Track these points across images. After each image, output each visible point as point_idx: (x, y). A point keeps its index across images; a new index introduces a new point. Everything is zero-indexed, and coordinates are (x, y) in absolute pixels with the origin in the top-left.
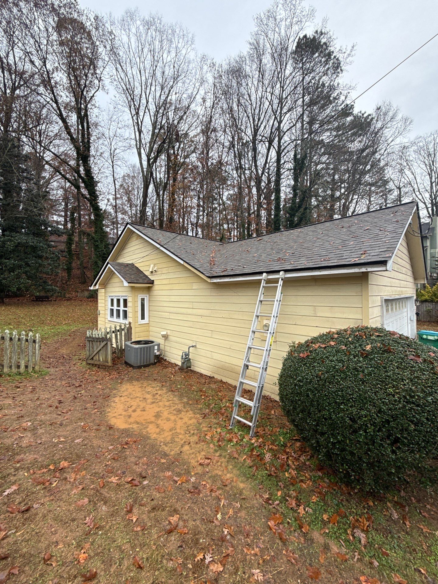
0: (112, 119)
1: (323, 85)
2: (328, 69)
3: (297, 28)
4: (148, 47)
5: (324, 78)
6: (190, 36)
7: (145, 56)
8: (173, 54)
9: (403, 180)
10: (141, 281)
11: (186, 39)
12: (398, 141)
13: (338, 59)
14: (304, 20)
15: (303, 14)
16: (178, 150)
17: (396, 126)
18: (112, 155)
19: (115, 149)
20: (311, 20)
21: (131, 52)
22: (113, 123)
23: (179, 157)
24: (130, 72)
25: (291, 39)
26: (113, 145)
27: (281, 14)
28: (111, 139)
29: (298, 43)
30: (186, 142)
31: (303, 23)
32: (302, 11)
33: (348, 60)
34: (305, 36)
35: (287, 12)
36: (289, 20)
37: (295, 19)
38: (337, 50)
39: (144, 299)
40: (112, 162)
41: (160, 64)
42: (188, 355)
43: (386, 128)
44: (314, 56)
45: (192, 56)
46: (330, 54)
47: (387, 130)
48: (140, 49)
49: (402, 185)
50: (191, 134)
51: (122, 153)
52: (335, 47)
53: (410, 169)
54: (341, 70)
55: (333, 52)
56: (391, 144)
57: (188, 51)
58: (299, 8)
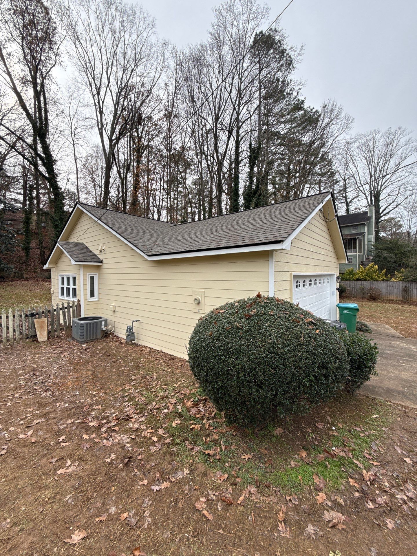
0: (72, 97)
1: (278, 80)
2: (282, 65)
3: (253, 24)
4: (109, 26)
5: (278, 73)
6: (151, 19)
7: (105, 35)
8: (134, 36)
9: (348, 172)
10: (89, 259)
11: (146, 22)
12: (342, 137)
13: (290, 57)
14: (259, 17)
15: (259, 11)
16: (142, 133)
17: (340, 123)
18: (73, 134)
19: (77, 128)
20: (266, 17)
21: (91, 30)
22: (73, 101)
23: (143, 139)
24: (91, 50)
25: (249, 34)
26: (73, 123)
27: (238, 8)
28: (72, 117)
29: (255, 38)
30: (149, 125)
31: (259, 20)
32: (258, 8)
33: (298, 58)
34: (261, 32)
35: (244, 7)
36: (246, 15)
37: (251, 16)
38: (289, 48)
39: (93, 277)
40: (73, 141)
41: (121, 45)
42: (132, 329)
43: (332, 124)
44: (270, 52)
45: (153, 39)
46: (283, 52)
47: (333, 126)
48: (100, 27)
49: (346, 177)
50: (155, 118)
51: (84, 133)
52: (287, 45)
53: (353, 163)
54: (293, 68)
55: (286, 50)
56: (336, 140)
57: (149, 34)
58: (255, 5)
